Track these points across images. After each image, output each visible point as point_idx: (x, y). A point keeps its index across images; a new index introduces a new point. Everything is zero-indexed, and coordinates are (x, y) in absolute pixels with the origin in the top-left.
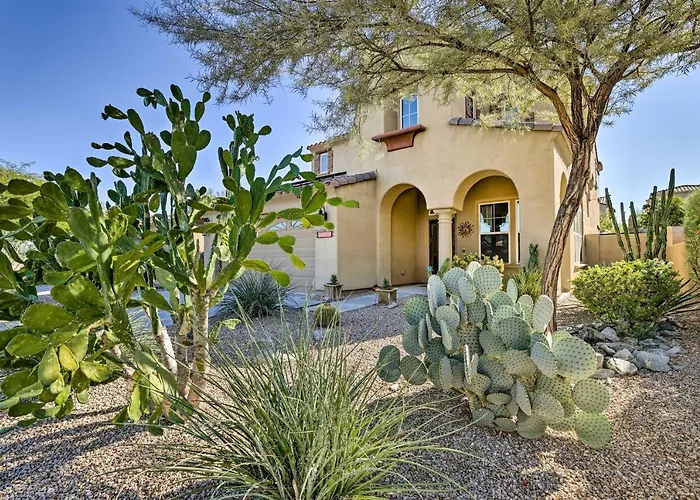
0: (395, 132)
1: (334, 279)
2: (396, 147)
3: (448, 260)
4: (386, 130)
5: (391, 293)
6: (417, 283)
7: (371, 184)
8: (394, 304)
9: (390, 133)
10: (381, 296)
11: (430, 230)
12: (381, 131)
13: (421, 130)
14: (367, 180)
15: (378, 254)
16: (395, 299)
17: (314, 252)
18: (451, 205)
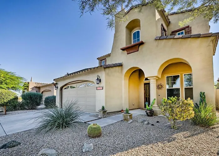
0: (130, 45)
1: (103, 108)
2: (131, 52)
3: (155, 99)
4: (126, 45)
5: (130, 116)
6: (139, 108)
7: (120, 68)
8: (131, 121)
9: (128, 46)
10: (124, 117)
11: (144, 87)
12: (124, 45)
13: (142, 43)
14: (119, 66)
15: (123, 97)
16: (131, 118)
17: (95, 96)
18: (156, 75)
